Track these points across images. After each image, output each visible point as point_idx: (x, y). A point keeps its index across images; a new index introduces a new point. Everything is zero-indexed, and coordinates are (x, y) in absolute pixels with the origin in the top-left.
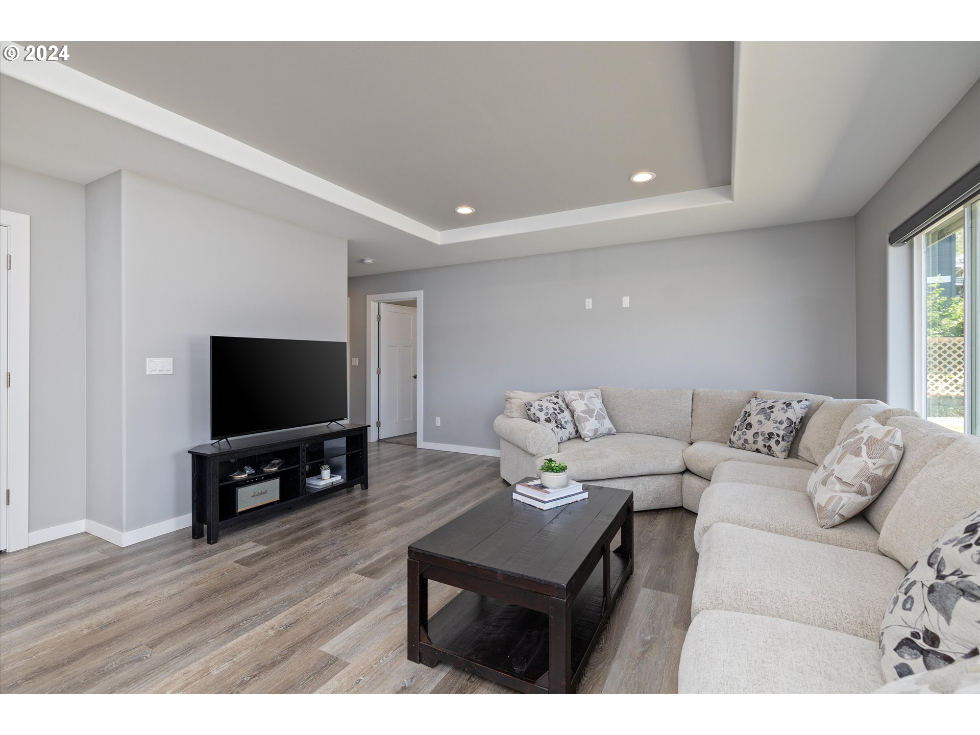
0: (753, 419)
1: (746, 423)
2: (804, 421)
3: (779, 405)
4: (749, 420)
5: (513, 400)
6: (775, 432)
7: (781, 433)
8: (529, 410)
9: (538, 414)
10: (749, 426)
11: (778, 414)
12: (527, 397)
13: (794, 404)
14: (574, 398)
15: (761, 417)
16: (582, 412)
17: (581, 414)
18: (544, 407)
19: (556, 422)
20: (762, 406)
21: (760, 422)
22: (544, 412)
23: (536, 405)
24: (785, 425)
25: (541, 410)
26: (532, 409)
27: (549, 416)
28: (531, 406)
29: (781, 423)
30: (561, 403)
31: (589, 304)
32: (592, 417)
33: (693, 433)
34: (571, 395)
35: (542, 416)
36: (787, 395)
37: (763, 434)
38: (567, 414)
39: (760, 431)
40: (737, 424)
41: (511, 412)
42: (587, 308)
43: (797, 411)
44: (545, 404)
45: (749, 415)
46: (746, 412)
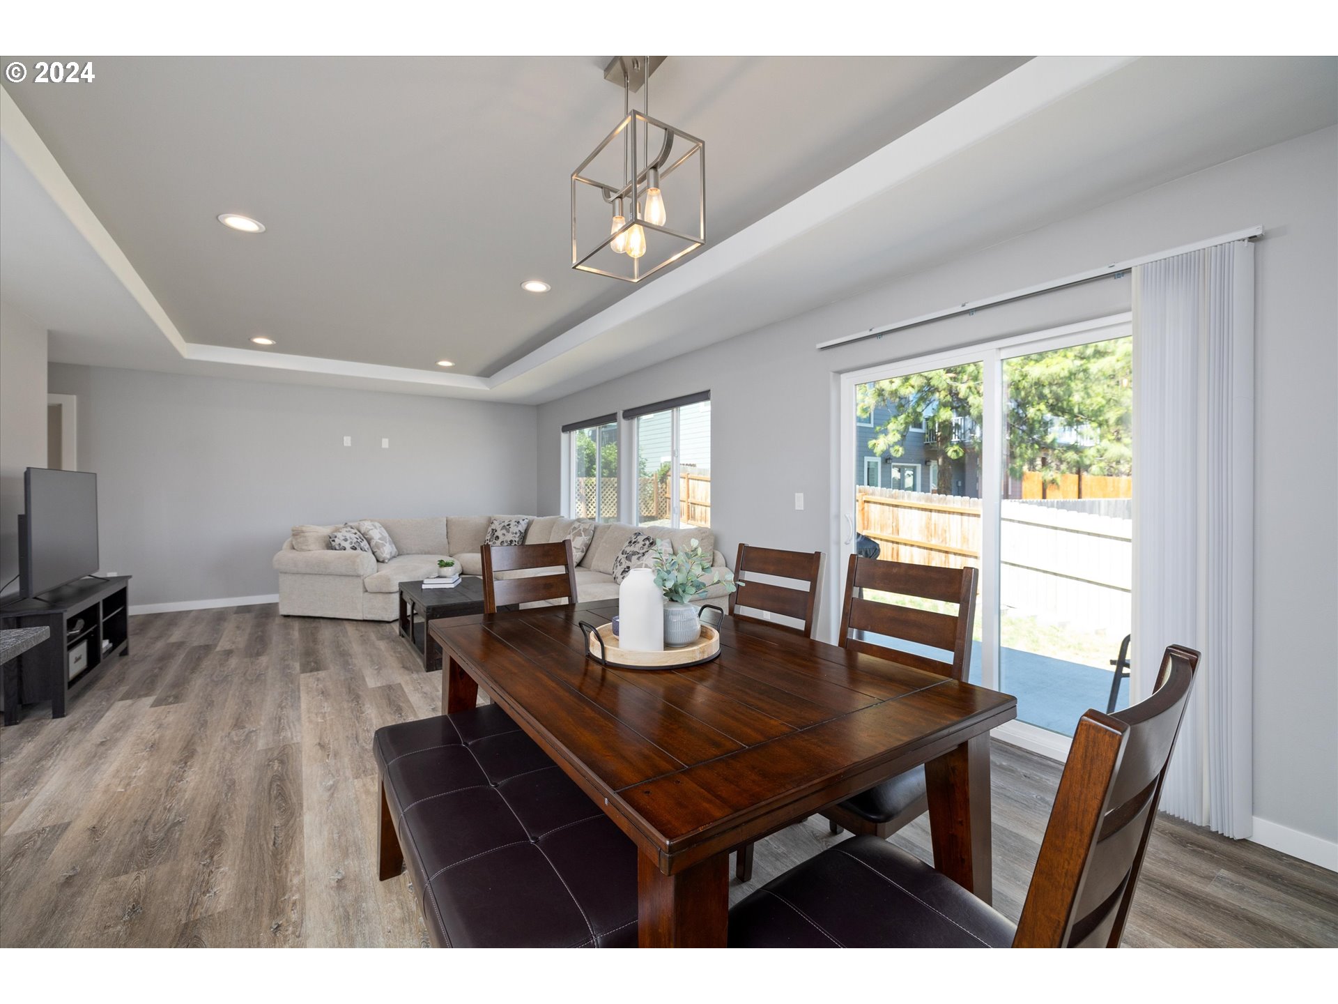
0: (499, 533)
1: (495, 536)
2: (526, 531)
3: (513, 523)
4: (496, 534)
5: (306, 534)
6: (513, 539)
7: (517, 539)
8: (334, 541)
10: (497, 538)
11: (514, 529)
12: (326, 531)
13: (521, 521)
14: (371, 528)
15: (504, 531)
16: (379, 539)
18: (348, 537)
20: (503, 524)
21: (504, 534)
23: (339, 535)
24: (518, 534)
25: (346, 540)
26: (336, 540)
27: (353, 545)
28: (336, 537)
29: (516, 533)
30: (359, 533)
33: (451, 549)
34: (366, 526)
35: (347, 545)
36: (506, 518)
37: (507, 542)
38: (365, 542)
39: (504, 540)
40: (489, 538)
41: (307, 545)
43: (522, 527)
44: (348, 535)
45: (496, 531)
46: (493, 530)
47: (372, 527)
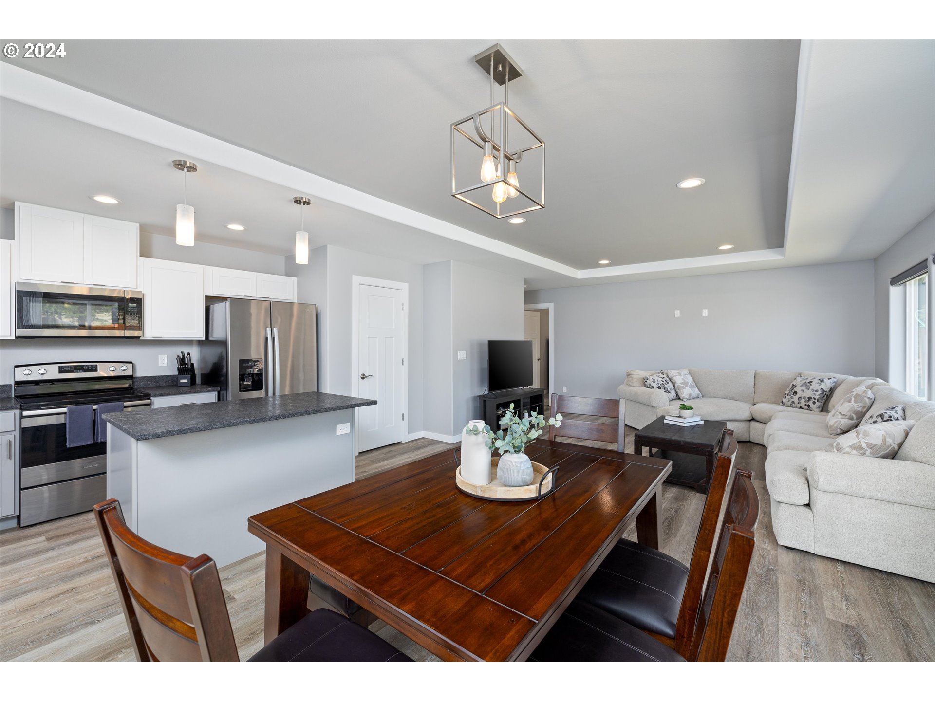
0: (798, 389)
1: (793, 391)
2: (832, 390)
3: (815, 381)
4: (795, 389)
5: (633, 376)
6: (812, 396)
7: (817, 397)
8: (646, 381)
9: (652, 384)
10: (796, 393)
11: (815, 386)
12: (644, 374)
13: (826, 380)
14: (675, 375)
15: (804, 388)
16: (681, 383)
17: (680, 385)
18: (656, 380)
19: (664, 389)
20: (804, 381)
21: (803, 391)
22: (656, 383)
23: (651, 378)
24: (819, 392)
25: (654, 382)
26: (648, 381)
27: (660, 385)
28: (648, 379)
29: (817, 391)
30: (666, 378)
31: (678, 313)
32: (687, 387)
33: (755, 398)
34: (672, 373)
35: (655, 385)
36: (822, 375)
37: (804, 398)
38: (670, 384)
39: (802, 396)
40: (787, 392)
41: (632, 383)
42: (676, 316)
43: (827, 386)
44: (656, 379)
45: (795, 387)
46: (793, 385)
47: (678, 375)
